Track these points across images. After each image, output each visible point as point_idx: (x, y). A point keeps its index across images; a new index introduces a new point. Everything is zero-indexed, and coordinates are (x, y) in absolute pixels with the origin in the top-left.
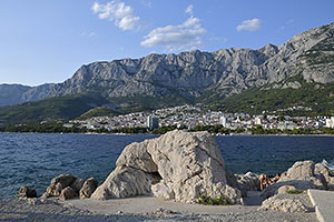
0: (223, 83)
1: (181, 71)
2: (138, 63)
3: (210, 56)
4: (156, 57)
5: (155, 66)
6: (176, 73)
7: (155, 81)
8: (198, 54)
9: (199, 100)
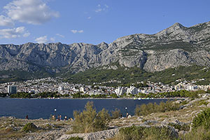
0: (75, 64)
1: (48, 55)
2: (19, 48)
3: (68, 47)
4: (32, 45)
5: (30, 50)
6: (45, 56)
7: (30, 61)
8: (60, 45)
9: (58, 75)
